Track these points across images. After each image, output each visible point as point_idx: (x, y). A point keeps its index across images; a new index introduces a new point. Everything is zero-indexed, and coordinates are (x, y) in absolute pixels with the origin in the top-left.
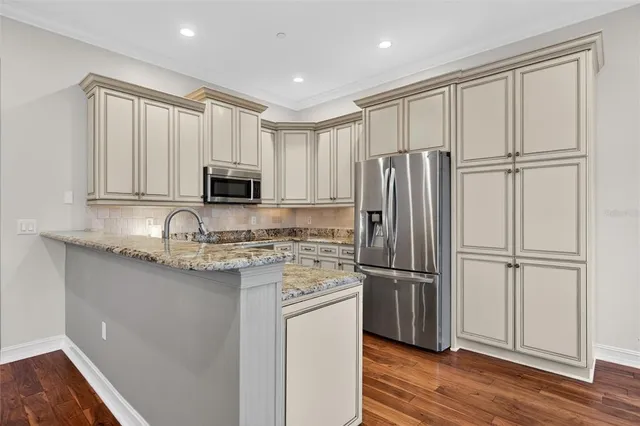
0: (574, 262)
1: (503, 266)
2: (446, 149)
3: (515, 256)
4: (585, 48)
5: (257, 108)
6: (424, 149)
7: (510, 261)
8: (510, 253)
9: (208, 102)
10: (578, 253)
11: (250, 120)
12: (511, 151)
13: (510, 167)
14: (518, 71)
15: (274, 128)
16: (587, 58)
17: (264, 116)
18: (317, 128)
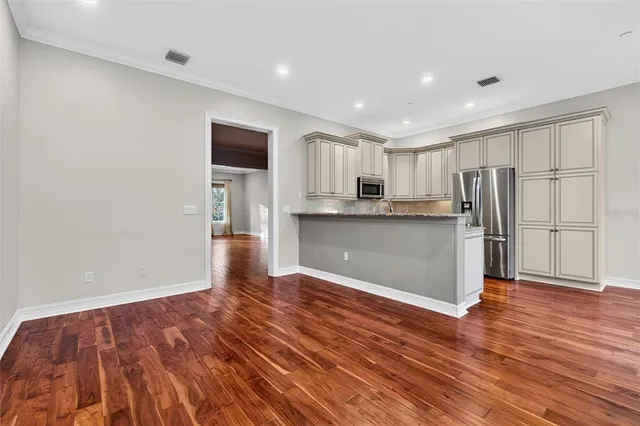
0: (591, 228)
1: (548, 232)
2: (512, 167)
3: (555, 226)
4: (598, 114)
5: (382, 141)
6: (494, 167)
7: (553, 228)
8: (552, 223)
9: (360, 141)
10: (593, 223)
11: (379, 148)
12: (553, 168)
13: (553, 177)
14: (557, 125)
15: (389, 152)
16: (598, 119)
17: (386, 145)
18: (416, 151)
